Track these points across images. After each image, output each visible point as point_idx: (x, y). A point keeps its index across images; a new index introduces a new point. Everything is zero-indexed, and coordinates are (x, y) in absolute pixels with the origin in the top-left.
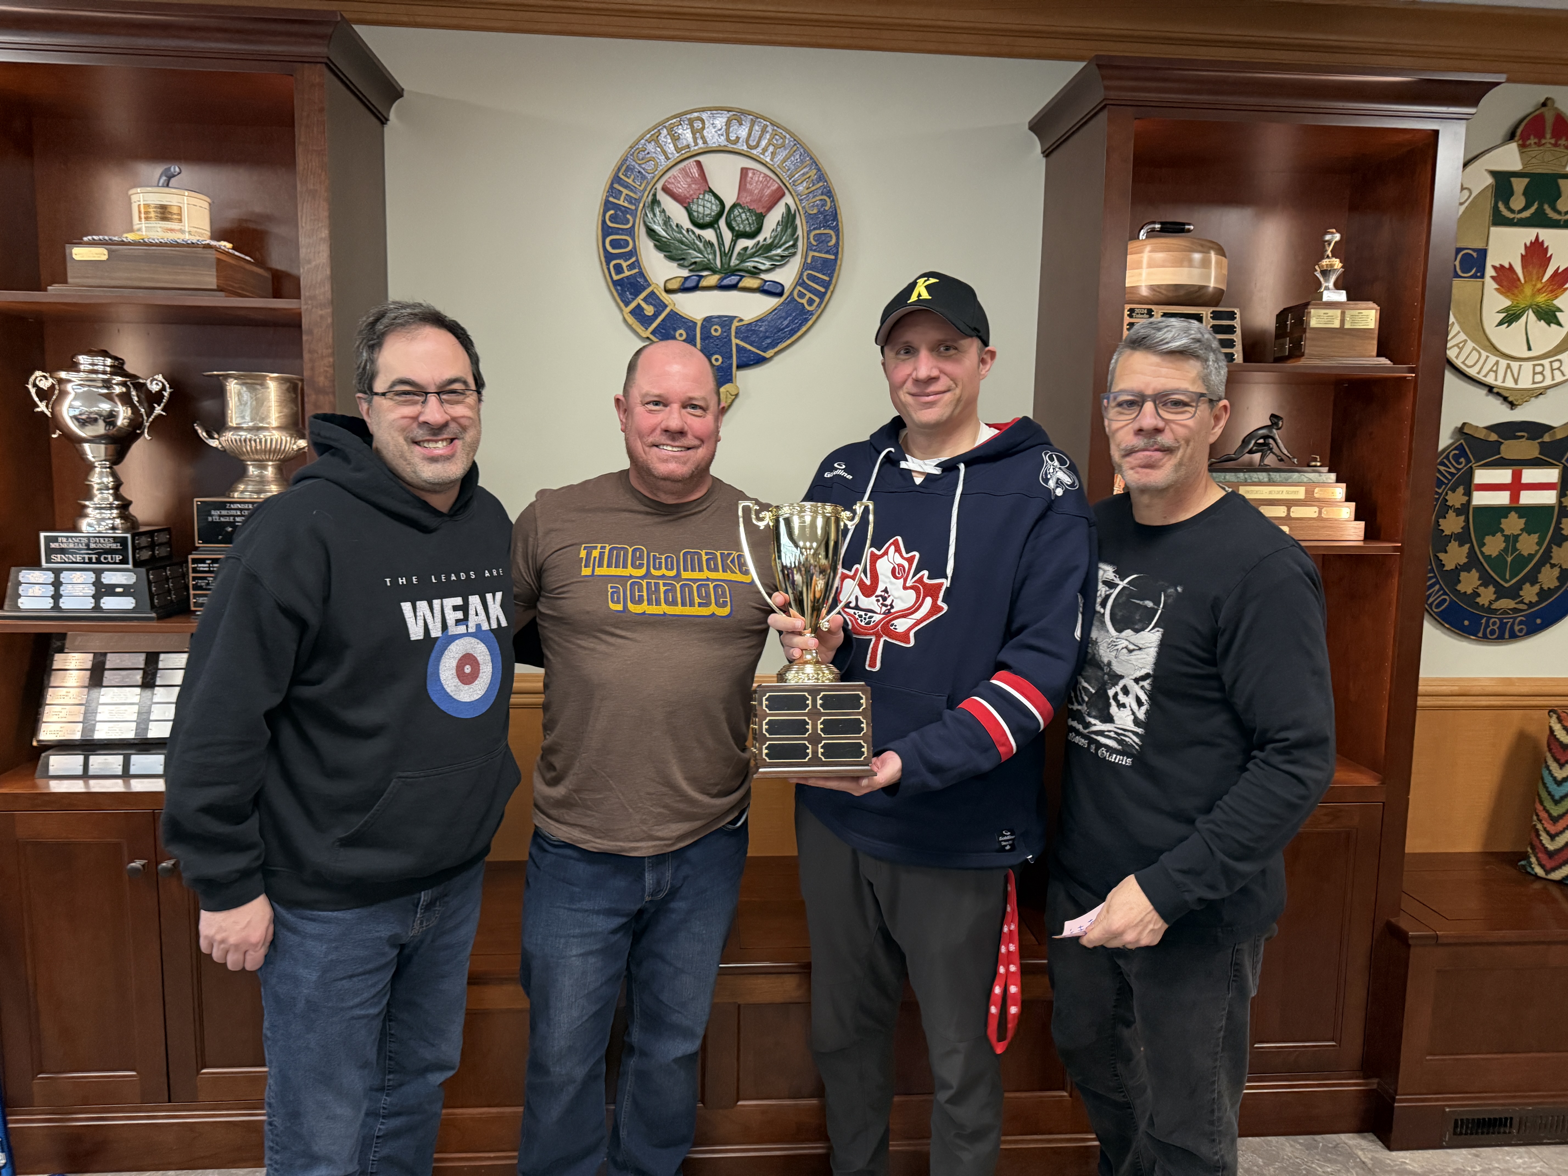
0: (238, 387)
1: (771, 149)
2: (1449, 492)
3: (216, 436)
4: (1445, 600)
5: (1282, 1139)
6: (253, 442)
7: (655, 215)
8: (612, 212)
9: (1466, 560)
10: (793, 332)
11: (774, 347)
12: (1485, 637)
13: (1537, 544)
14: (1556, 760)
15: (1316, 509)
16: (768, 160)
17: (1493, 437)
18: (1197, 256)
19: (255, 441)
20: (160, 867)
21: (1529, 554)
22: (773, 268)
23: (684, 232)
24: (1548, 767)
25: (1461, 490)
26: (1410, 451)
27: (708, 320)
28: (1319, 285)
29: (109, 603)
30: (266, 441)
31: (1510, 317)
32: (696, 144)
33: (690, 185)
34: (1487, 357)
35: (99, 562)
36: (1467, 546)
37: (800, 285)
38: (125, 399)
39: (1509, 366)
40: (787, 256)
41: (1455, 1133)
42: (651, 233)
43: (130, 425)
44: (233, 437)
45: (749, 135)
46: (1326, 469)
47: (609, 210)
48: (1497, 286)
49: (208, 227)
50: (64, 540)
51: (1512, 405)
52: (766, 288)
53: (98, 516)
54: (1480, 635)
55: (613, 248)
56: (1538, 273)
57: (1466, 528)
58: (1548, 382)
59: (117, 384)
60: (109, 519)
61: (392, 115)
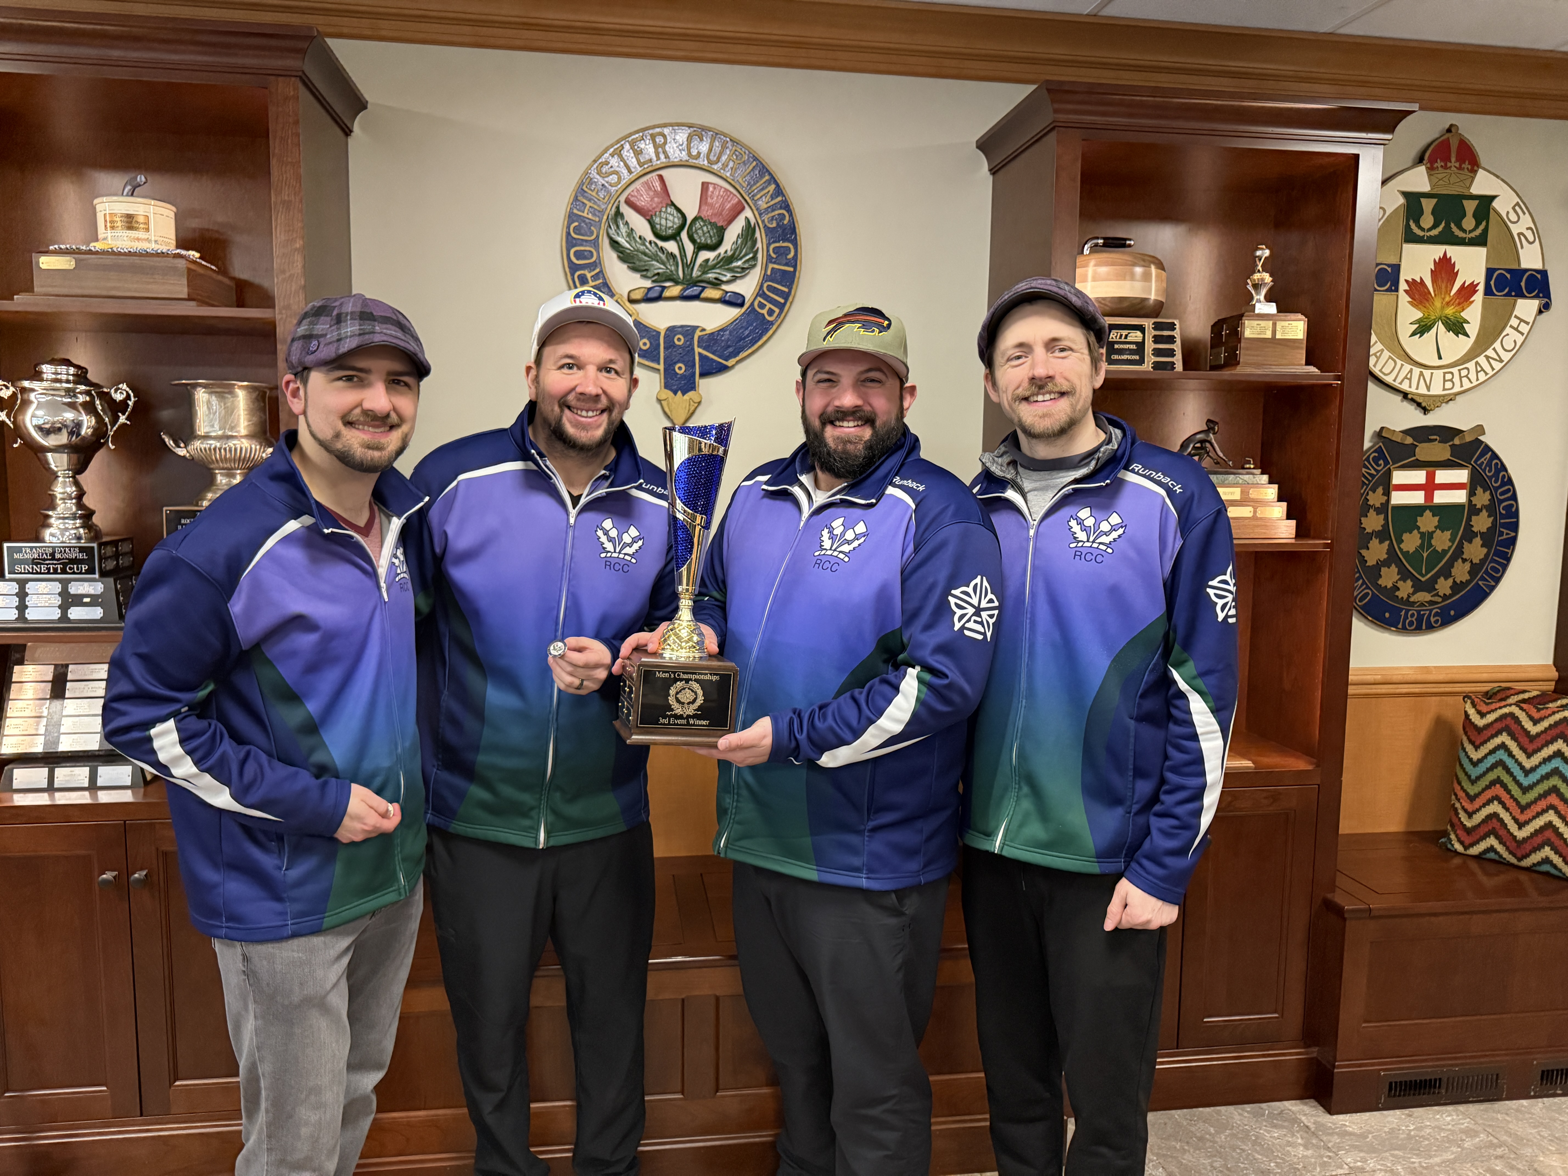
0: (206, 396)
1: (731, 164)
2: (1370, 493)
3: (182, 445)
4: (1367, 594)
5: (1231, 1108)
6: (222, 451)
7: (618, 227)
8: (576, 224)
9: (1386, 556)
10: (754, 341)
11: (735, 356)
12: (1404, 628)
13: (1450, 540)
14: (1471, 742)
15: (1251, 509)
16: (728, 174)
17: (1409, 440)
18: (1138, 270)
19: (225, 449)
20: (132, 878)
21: (1443, 550)
22: (734, 279)
23: (647, 244)
24: (1464, 749)
25: (1380, 490)
26: (1338, 454)
27: (672, 331)
28: (1252, 298)
29: (76, 613)
30: (236, 449)
31: (1422, 328)
32: (658, 158)
33: (652, 199)
34: (1402, 365)
35: (64, 572)
36: (1387, 543)
37: (760, 296)
38: (89, 408)
39: (1421, 374)
40: (747, 268)
41: (1389, 1096)
42: (614, 244)
43: (93, 434)
44: (203, 446)
45: (710, 150)
46: (1259, 471)
47: (573, 222)
48: (1410, 300)
49: (174, 237)
50: (28, 550)
51: (1425, 410)
52: (727, 298)
53: (62, 526)
54: (1400, 626)
55: (578, 259)
56: (1446, 287)
57: (1386, 525)
58: (1457, 389)
59: (81, 393)
60: (72, 528)
61: (356, 127)
